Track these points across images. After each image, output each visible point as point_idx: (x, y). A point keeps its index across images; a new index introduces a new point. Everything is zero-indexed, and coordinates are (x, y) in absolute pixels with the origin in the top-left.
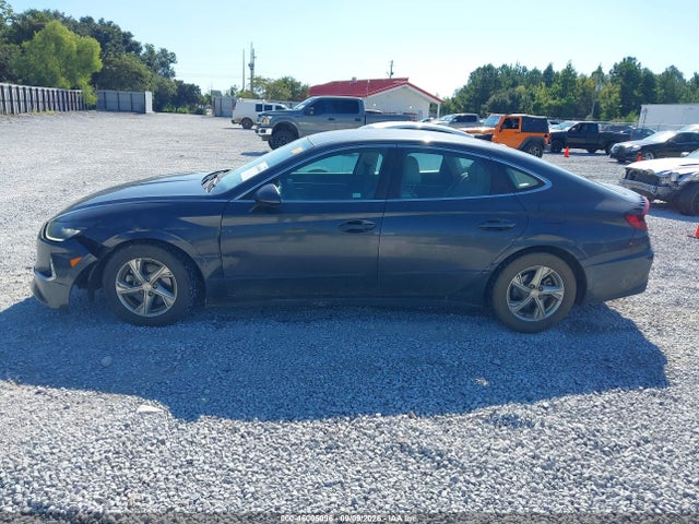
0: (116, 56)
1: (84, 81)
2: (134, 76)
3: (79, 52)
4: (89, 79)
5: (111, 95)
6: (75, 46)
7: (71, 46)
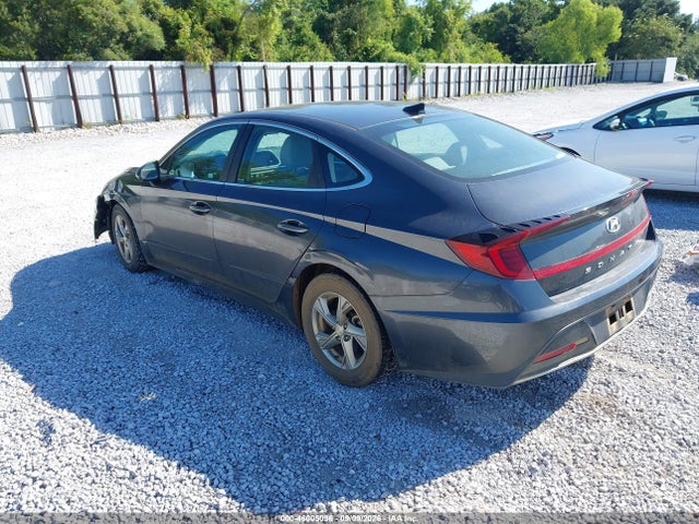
0: (643, 22)
1: (599, 53)
2: (660, 41)
3: (599, 23)
4: (605, 51)
5: (630, 65)
6: (595, 18)
7: (591, 18)
